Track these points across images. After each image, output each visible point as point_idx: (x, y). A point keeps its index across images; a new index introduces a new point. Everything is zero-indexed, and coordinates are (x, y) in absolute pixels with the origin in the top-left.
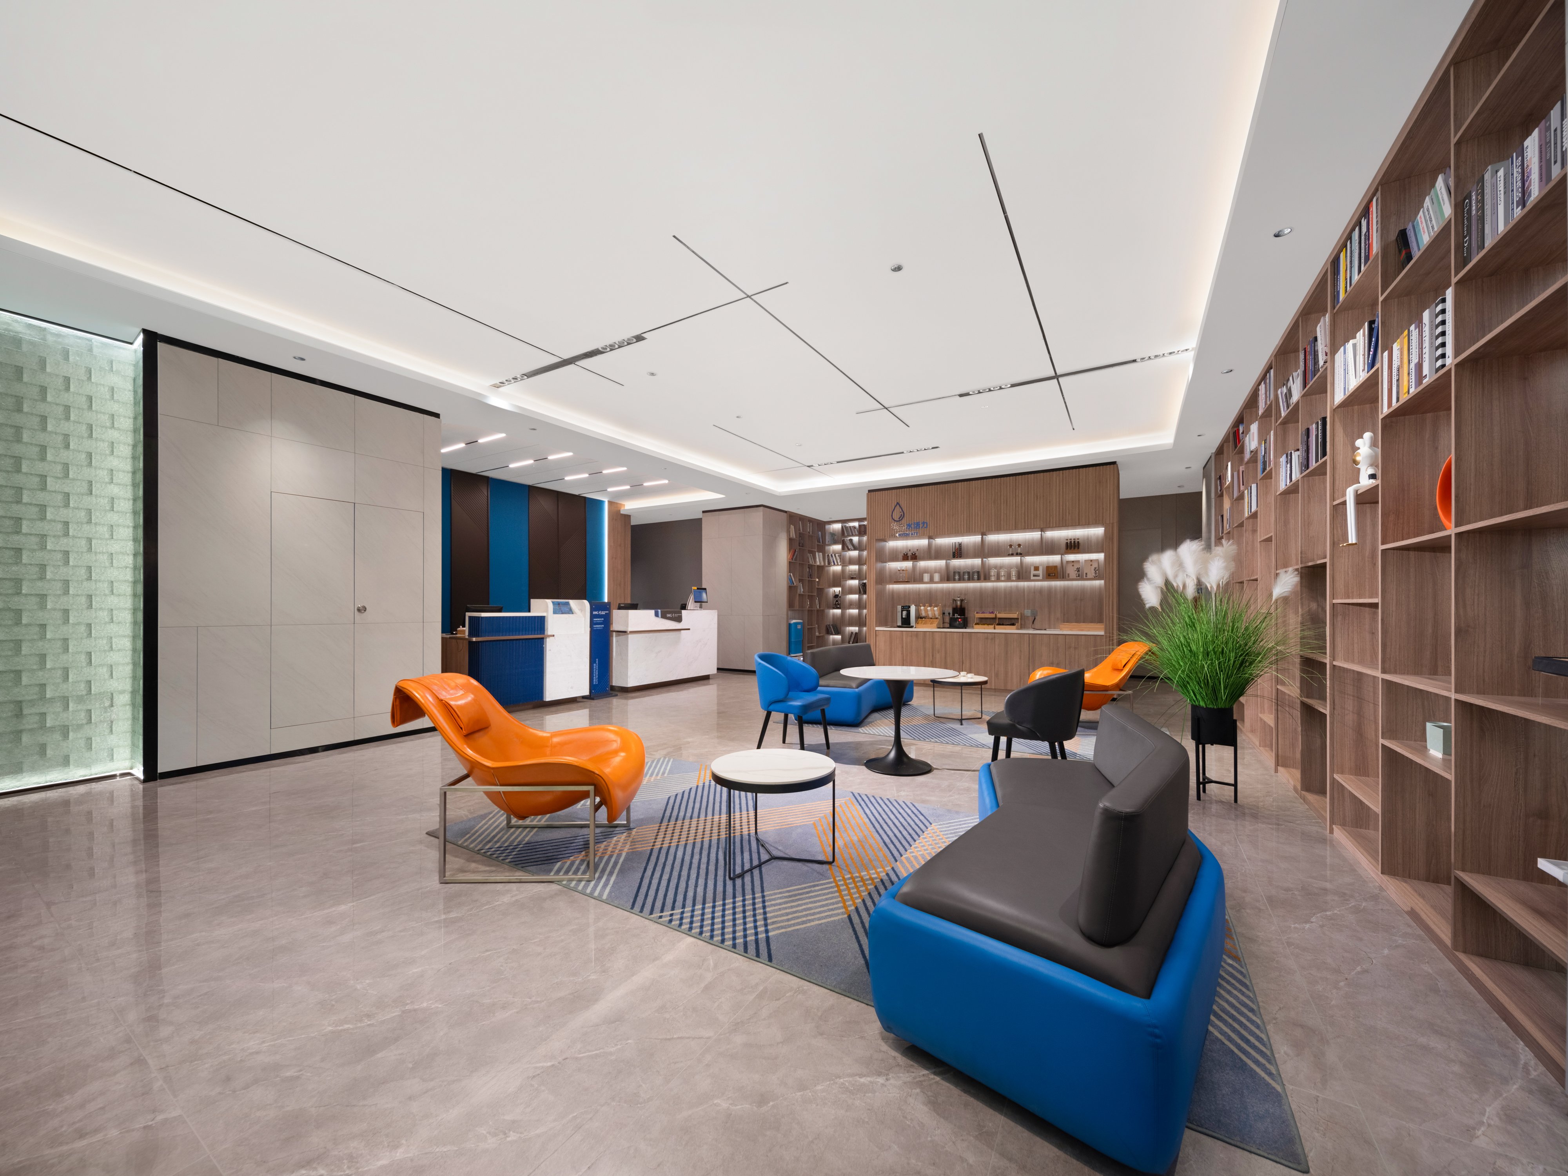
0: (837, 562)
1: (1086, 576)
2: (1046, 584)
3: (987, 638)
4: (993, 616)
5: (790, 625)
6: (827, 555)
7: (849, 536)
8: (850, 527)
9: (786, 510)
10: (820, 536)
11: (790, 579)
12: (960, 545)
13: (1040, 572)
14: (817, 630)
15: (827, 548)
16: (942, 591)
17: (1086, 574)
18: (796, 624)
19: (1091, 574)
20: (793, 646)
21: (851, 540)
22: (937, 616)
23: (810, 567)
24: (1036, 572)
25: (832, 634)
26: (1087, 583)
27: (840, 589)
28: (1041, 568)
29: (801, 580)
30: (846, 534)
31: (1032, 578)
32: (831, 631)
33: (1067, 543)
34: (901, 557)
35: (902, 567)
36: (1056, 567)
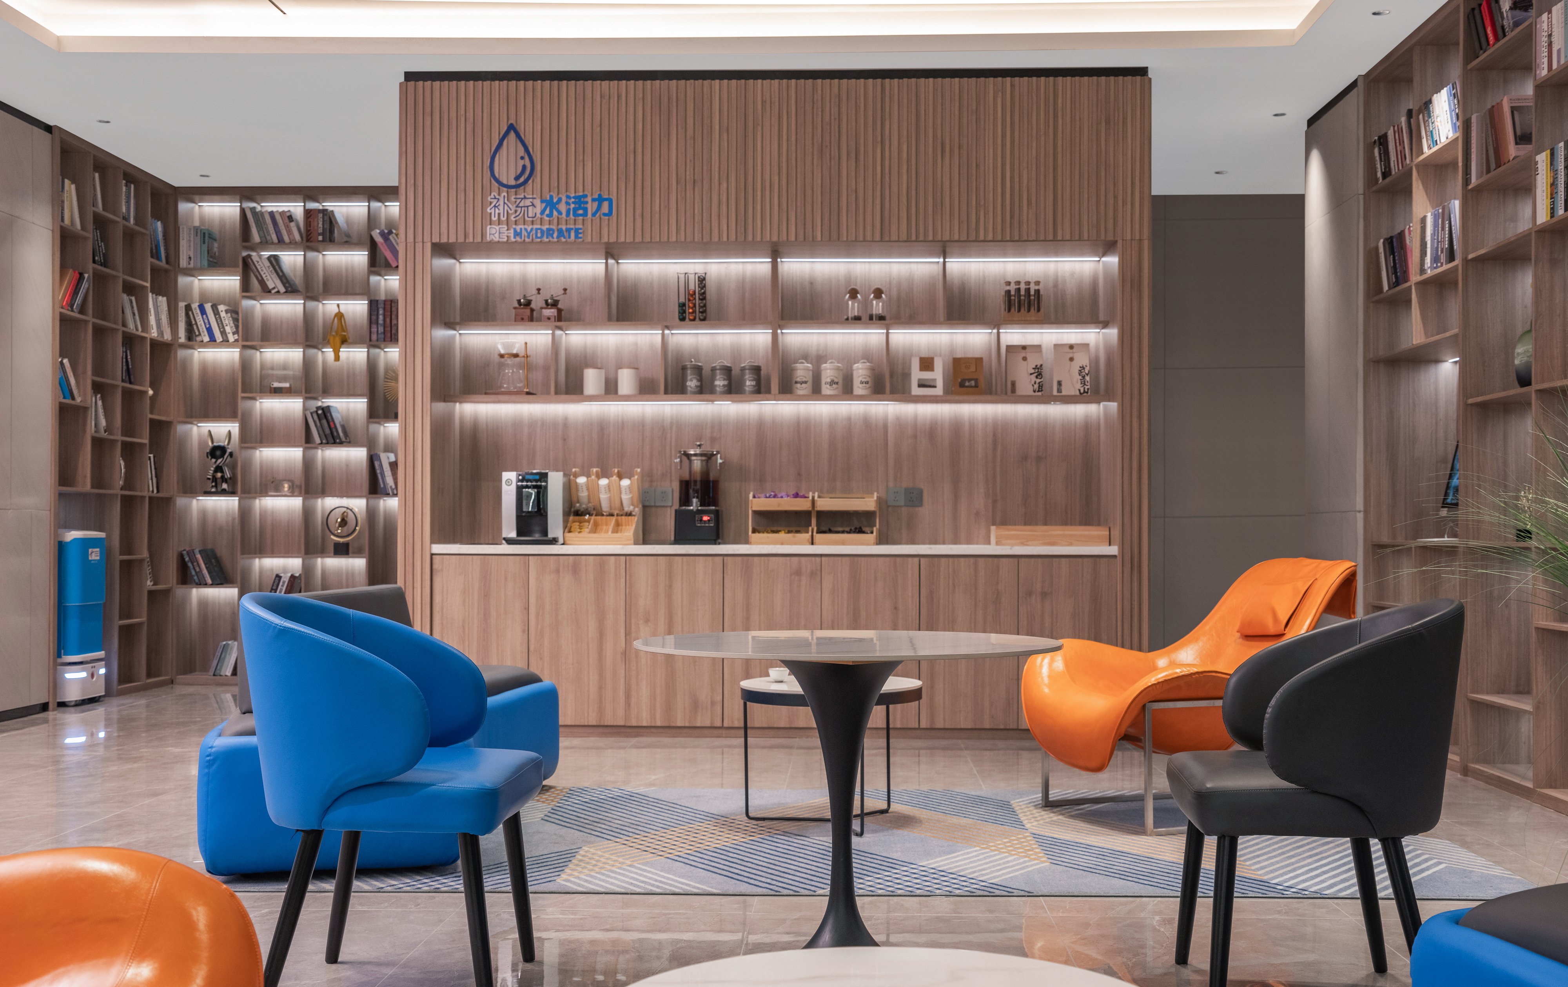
0: (223, 333)
1: (1059, 391)
2: (945, 410)
3: (798, 573)
4: (802, 505)
5: (61, 547)
6: (182, 305)
7: (265, 243)
8: (272, 214)
9: (51, 123)
10: (160, 236)
11: (63, 385)
12: (702, 280)
13: (938, 375)
14: (147, 570)
15: (183, 281)
16: (640, 425)
17: (1059, 383)
18: (87, 543)
19: (1072, 387)
20: (73, 625)
21: (275, 261)
22: (628, 508)
23: (130, 340)
24: (927, 375)
25: (202, 584)
26: (1055, 411)
27: (234, 427)
28: (939, 365)
29: (98, 388)
30: (256, 237)
31: (916, 391)
32: (199, 573)
33: (1008, 292)
34: (507, 307)
35: (512, 345)
36: (978, 361)
